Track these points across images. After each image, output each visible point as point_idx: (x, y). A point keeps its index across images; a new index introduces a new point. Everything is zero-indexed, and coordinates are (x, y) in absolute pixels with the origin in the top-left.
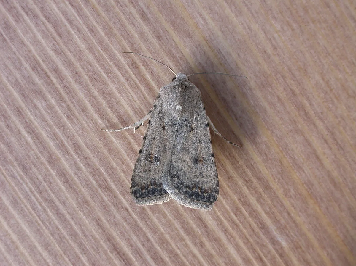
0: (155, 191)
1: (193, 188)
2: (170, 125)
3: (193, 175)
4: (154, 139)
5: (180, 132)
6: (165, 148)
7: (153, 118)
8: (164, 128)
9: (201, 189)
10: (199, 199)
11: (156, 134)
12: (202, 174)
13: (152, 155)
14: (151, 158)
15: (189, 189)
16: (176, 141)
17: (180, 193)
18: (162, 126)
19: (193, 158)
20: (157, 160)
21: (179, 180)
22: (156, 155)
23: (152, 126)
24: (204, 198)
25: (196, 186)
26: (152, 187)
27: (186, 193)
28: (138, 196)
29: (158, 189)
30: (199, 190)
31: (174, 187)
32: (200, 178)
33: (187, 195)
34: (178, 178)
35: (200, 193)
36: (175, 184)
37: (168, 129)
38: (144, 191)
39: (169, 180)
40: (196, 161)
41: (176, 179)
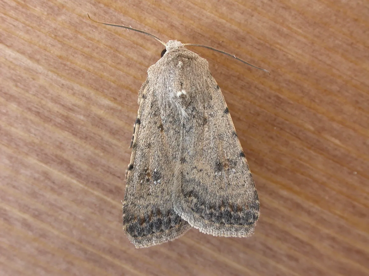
0: (161, 223)
1: (220, 207)
2: (171, 122)
3: (218, 188)
4: (149, 146)
5: (188, 127)
6: (168, 157)
7: (144, 115)
8: (161, 126)
9: (232, 206)
10: (233, 221)
11: (152, 139)
12: (232, 185)
13: (149, 171)
14: (148, 174)
15: (215, 209)
16: (184, 141)
17: (203, 217)
18: (159, 125)
19: (213, 163)
20: (157, 176)
21: (198, 199)
22: (155, 170)
23: (144, 128)
24: (239, 219)
25: (223, 204)
26: (155, 218)
27: (211, 217)
28: (136, 233)
29: (166, 219)
30: (229, 209)
31: (193, 210)
32: (229, 191)
33: (213, 219)
34: (196, 196)
35: (232, 213)
36: (192, 206)
37: (168, 129)
38: (145, 225)
39: (183, 201)
40: (219, 167)
41: (193, 198)
